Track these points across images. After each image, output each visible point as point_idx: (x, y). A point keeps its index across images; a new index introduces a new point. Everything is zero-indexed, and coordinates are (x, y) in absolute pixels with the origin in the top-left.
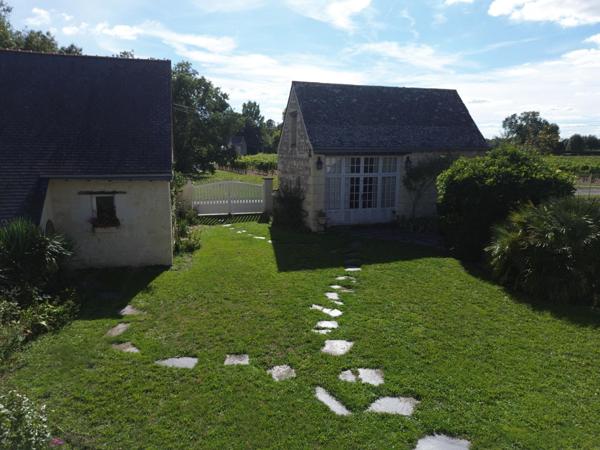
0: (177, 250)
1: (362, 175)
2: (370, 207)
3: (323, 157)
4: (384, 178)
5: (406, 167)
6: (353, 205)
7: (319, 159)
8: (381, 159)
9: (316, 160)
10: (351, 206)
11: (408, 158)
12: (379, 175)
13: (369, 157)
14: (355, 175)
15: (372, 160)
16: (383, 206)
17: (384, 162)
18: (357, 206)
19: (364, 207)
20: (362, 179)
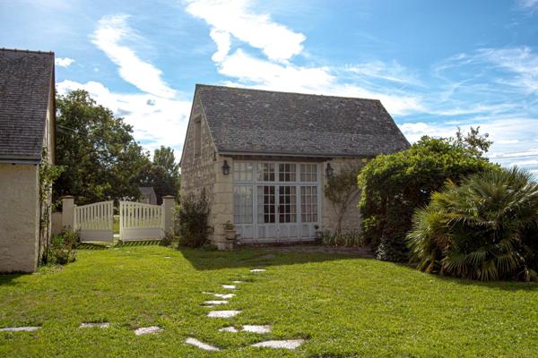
0: (44, 261)
1: (277, 183)
2: (288, 221)
3: (230, 161)
4: (303, 188)
5: (328, 176)
6: (269, 218)
7: (225, 162)
8: (298, 165)
9: (222, 164)
10: (266, 221)
11: (328, 164)
12: (297, 183)
13: (285, 163)
14: (269, 183)
15: (288, 166)
16: (304, 220)
17: (302, 170)
18: (273, 220)
19: (281, 221)
20: (277, 188)
